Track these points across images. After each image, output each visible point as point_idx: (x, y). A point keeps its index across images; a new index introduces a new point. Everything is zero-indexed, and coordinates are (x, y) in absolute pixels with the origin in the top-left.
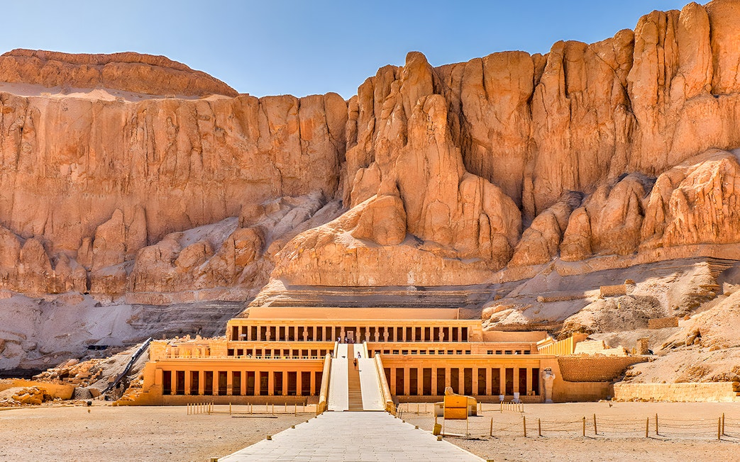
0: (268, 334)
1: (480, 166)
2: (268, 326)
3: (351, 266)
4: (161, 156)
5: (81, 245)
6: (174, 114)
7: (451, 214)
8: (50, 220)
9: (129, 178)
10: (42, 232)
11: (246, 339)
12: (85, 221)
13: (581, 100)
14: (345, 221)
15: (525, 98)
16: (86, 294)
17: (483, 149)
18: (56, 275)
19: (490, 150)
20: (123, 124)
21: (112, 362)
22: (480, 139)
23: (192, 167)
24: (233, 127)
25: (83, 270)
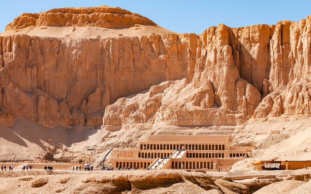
0: (153, 147)
1: (247, 73)
2: (153, 144)
3: (190, 117)
4: (117, 63)
5: (82, 103)
6: (123, 44)
7: (232, 96)
8: (69, 92)
9: (103, 73)
10: (66, 97)
11: (145, 149)
12: (84, 92)
13: (288, 47)
14: (190, 97)
15: (266, 44)
16: (84, 125)
17: (248, 66)
18: (72, 117)
19: (251, 67)
20: (100, 49)
21: (98, 157)
22: (248, 62)
23: (130, 67)
24: (148, 49)
25: (83, 115)
